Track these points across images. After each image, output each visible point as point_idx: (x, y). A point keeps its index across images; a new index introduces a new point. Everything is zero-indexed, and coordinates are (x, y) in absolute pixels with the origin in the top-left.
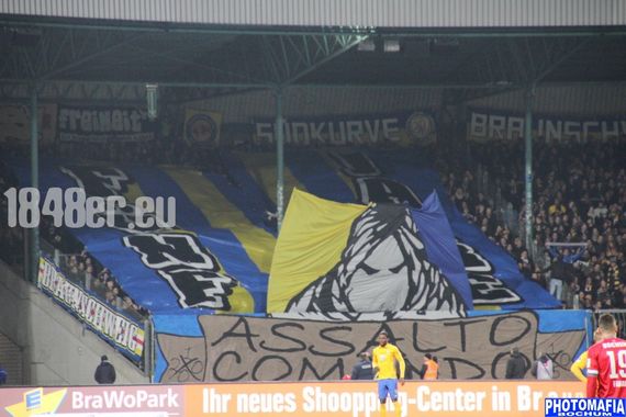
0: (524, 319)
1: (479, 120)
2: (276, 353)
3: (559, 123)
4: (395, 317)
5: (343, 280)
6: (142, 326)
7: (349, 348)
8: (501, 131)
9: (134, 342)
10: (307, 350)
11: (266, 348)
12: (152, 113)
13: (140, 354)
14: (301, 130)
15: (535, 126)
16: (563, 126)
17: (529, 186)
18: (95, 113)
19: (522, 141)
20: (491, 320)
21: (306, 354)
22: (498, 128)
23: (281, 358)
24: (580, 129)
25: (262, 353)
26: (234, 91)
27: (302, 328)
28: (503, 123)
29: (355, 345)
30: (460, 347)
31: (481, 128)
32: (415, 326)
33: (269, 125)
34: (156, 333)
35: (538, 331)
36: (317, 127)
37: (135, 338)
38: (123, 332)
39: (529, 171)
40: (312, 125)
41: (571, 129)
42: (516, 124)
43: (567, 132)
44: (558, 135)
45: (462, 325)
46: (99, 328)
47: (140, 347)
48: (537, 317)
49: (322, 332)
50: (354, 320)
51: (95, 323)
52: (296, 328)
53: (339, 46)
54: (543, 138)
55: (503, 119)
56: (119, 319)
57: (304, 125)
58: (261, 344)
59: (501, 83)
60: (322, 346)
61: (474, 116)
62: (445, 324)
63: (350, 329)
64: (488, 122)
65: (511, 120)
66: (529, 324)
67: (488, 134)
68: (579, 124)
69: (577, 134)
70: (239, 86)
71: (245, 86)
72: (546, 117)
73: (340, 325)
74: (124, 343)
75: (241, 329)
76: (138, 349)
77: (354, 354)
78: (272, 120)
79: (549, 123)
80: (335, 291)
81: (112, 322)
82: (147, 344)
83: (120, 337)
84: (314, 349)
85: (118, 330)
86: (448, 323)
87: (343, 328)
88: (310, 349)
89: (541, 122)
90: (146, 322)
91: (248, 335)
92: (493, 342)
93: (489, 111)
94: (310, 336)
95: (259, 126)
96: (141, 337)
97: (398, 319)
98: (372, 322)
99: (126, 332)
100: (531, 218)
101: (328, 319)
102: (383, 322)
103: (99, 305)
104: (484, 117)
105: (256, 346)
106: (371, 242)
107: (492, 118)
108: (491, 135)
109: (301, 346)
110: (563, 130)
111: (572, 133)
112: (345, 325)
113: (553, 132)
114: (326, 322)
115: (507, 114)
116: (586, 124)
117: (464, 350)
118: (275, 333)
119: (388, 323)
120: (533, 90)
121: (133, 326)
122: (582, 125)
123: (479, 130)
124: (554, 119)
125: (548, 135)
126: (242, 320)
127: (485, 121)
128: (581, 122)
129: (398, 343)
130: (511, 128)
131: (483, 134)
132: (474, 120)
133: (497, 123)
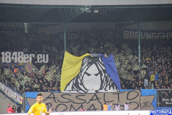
0: (137, 92)
1: (127, 33)
2: (62, 103)
3: (150, 33)
4: (98, 92)
5: (81, 78)
6: (22, 95)
7: (84, 101)
10: (72, 102)
11: (60, 102)
12: (26, 32)
13: (21, 104)
14: (73, 36)
15: (143, 34)
17: (139, 52)
18: (11, 32)
20: (127, 92)
21: (72, 103)
22: (132, 35)
23: (64, 104)
24: (157, 35)
25: (58, 103)
26: (52, 25)
27: (70, 95)
28: (134, 34)
29: (86, 101)
31: (127, 35)
32: (104, 94)
34: (26, 98)
35: (141, 96)
36: (78, 35)
37: (20, 99)
38: (16, 97)
39: (139, 48)
40: (77, 35)
41: (154, 35)
43: (153, 36)
44: (150, 37)
45: (118, 94)
47: (22, 102)
48: (141, 91)
49: (76, 96)
50: (86, 93)
51: (8, 95)
52: (69, 96)
53: (81, 11)
54: (145, 38)
55: (133, 32)
56: (15, 93)
57: (74, 35)
58: (58, 100)
59: (131, 21)
60: (76, 101)
61: (125, 31)
62: (113, 94)
63: (85, 96)
64: (129, 33)
66: (138, 93)
68: (156, 33)
69: (156, 36)
70: (53, 23)
71: (55, 23)
72: (146, 31)
73: (82, 95)
74: (17, 101)
75: (52, 96)
76: (21, 103)
77: (86, 103)
78: (63, 34)
79: (147, 33)
80: (79, 81)
81: (13, 95)
82: (23, 101)
83: (16, 99)
84: (74, 102)
85: (15, 97)
86: (114, 93)
87: (83, 95)
88: (73, 102)
89: (145, 33)
90: (23, 94)
91: (54, 98)
92: (127, 99)
93: (129, 30)
94: (73, 98)
95: (61, 35)
96: (22, 99)
98: (91, 93)
99: (18, 98)
100: (140, 62)
101: (78, 93)
102: (95, 93)
103: (10, 90)
104: (128, 32)
105: (57, 101)
106: (87, 65)
107: (131, 32)
108: (130, 37)
109: (70, 101)
110: (151, 35)
111: (154, 36)
112: (83, 94)
113: (149, 36)
115: (135, 31)
116: (158, 34)
117: (119, 101)
118: (62, 97)
119: (96, 94)
120: (140, 24)
121: (19, 96)
122: (157, 34)
123: (126, 35)
124: (149, 32)
125: (147, 37)
126: (52, 93)
127: (128, 33)
128: (157, 33)
129: (99, 100)
130: (136, 35)
131: (128, 37)
132: (125, 33)
133: (132, 33)
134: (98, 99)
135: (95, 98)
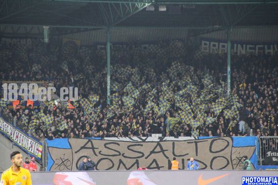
0: (226, 140)
1: (205, 44)
2: (106, 157)
3: (244, 46)
6: (41, 144)
7: (141, 155)
8: (216, 49)
9: (37, 151)
10: (121, 155)
11: (102, 154)
12: (46, 40)
13: (40, 157)
15: (232, 47)
16: (246, 47)
17: (229, 76)
18: (18, 40)
19: (226, 54)
20: (210, 141)
21: (121, 157)
22: (214, 48)
23: (109, 159)
24: (255, 49)
25: (100, 157)
26: (86, 30)
27: (119, 145)
28: (217, 46)
29: (144, 153)
30: (195, 154)
31: (207, 48)
32: (174, 144)
33: (103, 46)
34: (48, 147)
35: (233, 146)
37: (37, 150)
38: (32, 146)
39: (229, 69)
41: (250, 48)
42: (223, 46)
43: (248, 50)
44: (243, 52)
45: (196, 143)
46: (20, 144)
47: (40, 154)
48: (232, 139)
49: (128, 147)
50: (144, 141)
51: (18, 142)
52: (116, 145)
53: (137, 8)
54: (236, 53)
55: (217, 44)
56: (30, 140)
58: (100, 152)
59: (216, 26)
60: (128, 153)
61: (203, 42)
62: (188, 143)
63: (142, 145)
64: (210, 45)
65: (221, 44)
66: (228, 142)
67: (210, 50)
68: (253, 46)
69: (253, 51)
71: (92, 27)
72: (238, 43)
73: (137, 144)
74: (32, 152)
75: (89, 145)
76: (39, 155)
77: (144, 157)
78: (105, 44)
79: (239, 46)
81: (26, 142)
82: (43, 153)
83: (31, 149)
84: (125, 155)
85: (30, 145)
87: (139, 145)
88: (123, 155)
89: (235, 45)
90: (43, 142)
91: (93, 148)
92: (211, 151)
93: (210, 40)
94: (123, 149)
95: (99, 46)
96: (41, 148)
97: (165, 141)
98: (153, 142)
99: (33, 147)
100: (230, 92)
101: (131, 141)
102: (158, 142)
103: (20, 134)
104: (208, 43)
105: (97, 153)
107: (212, 43)
108: (211, 51)
109: (118, 154)
110: (246, 49)
111: (251, 51)
112: (139, 143)
114: (130, 142)
115: (219, 41)
116: (257, 47)
117: (197, 155)
118: (106, 147)
119: (160, 143)
120: (231, 30)
121: (36, 144)
122: (255, 47)
123: (205, 49)
124: (242, 44)
125: (239, 51)
126: (90, 141)
127: (208, 45)
128: (255, 45)
129: (165, 152)
130: (221, 48)
131: (207, 51)
132: (203, 44)
133: (214, 46)
134: (163, 151)
135: (158, 149)
